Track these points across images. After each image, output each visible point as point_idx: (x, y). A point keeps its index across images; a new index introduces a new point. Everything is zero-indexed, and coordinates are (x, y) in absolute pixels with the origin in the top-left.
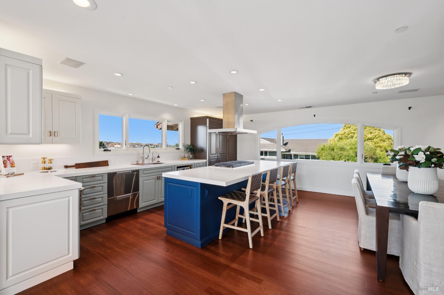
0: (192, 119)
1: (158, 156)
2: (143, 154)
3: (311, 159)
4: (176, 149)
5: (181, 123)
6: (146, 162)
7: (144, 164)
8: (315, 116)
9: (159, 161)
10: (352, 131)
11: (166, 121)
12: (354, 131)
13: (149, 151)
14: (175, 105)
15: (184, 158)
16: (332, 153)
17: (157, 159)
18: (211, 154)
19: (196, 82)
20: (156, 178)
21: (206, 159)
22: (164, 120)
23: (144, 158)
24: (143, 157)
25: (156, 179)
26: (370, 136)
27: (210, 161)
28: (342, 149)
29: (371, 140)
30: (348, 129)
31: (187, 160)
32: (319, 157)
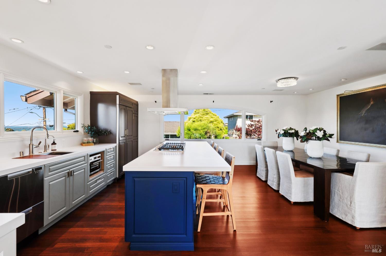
0: (92, 94)
1: (54, 142)
2: (31, 140)
3: (170, 138)
4: (74, 132)
5: (79, 97)
6: (36, 153)
7: (32, 156)
8: (213, 102)
9: (56, 150)
10: (201, 116)
11: (62, 92)
12: (202, 116)
13: (47, 135)
14: (78, 72)
15: (87, 143)
16: (189, 132)
17: (52, 147)
18: (121, 137)
19: (154, 48)
20: (67, 174)
21: (115, 142)
22: (60, 91)
23: (34, 147)
24: (31, 146)
25: (67, 176)
26: (212, 120)
27: (120, 145)
28: (196, 130)
29: (212, 123)
30: (199, 114)
31: (92, 145)
32: (179, 136)
